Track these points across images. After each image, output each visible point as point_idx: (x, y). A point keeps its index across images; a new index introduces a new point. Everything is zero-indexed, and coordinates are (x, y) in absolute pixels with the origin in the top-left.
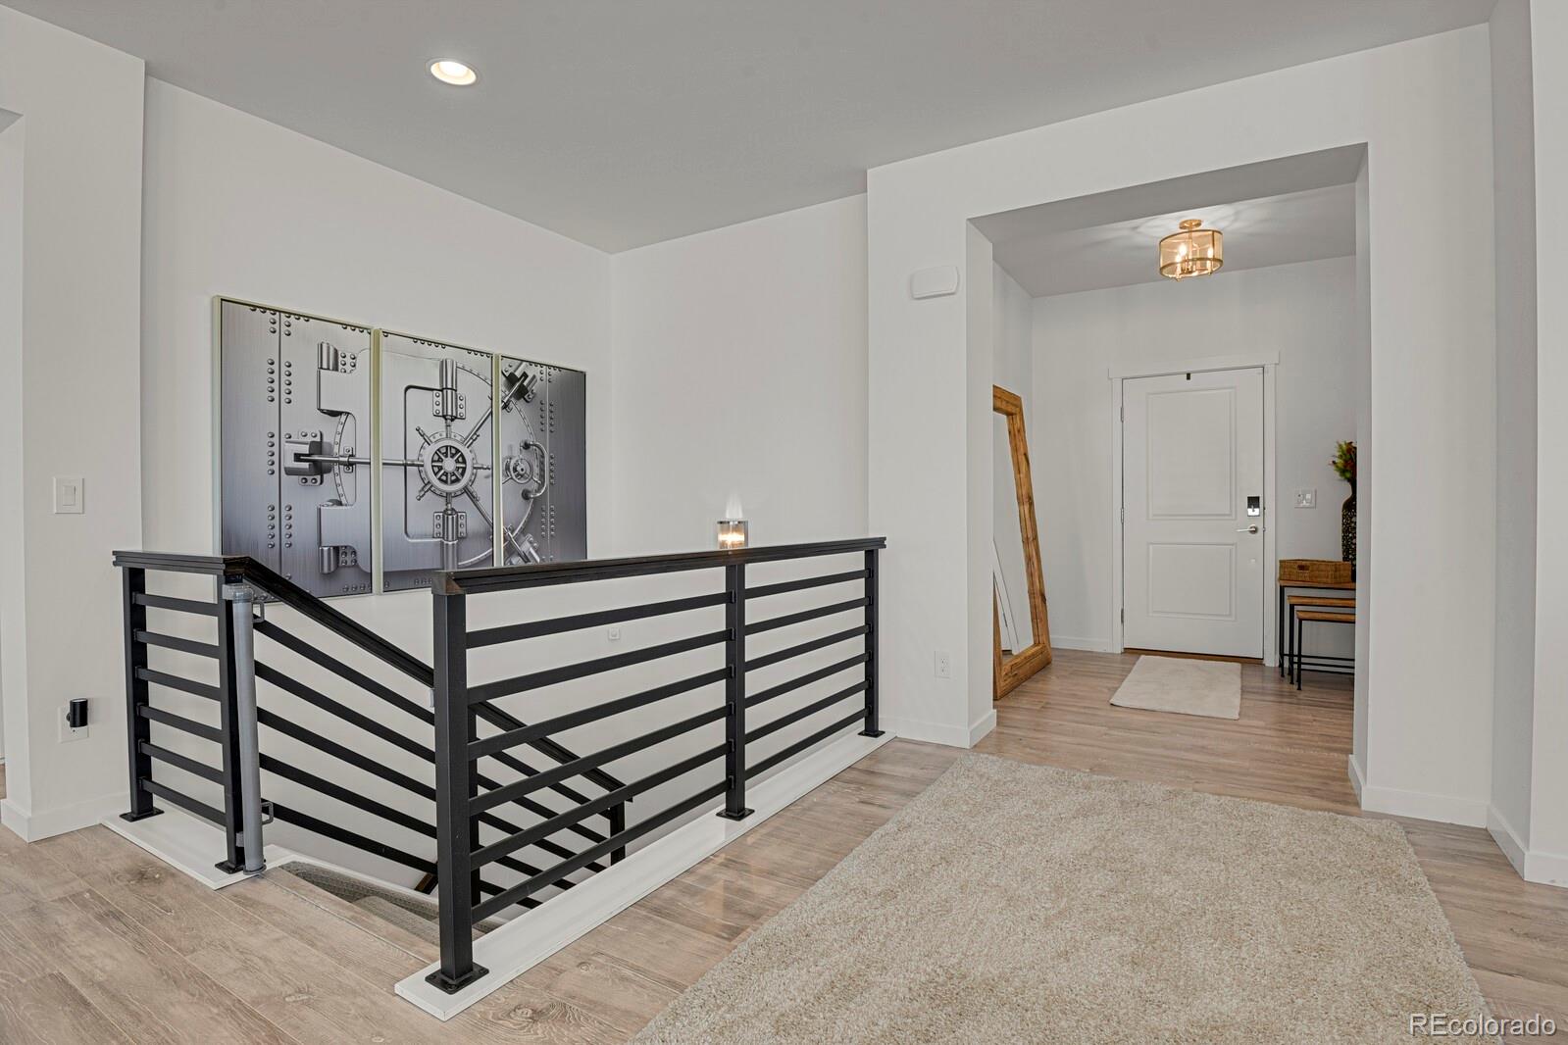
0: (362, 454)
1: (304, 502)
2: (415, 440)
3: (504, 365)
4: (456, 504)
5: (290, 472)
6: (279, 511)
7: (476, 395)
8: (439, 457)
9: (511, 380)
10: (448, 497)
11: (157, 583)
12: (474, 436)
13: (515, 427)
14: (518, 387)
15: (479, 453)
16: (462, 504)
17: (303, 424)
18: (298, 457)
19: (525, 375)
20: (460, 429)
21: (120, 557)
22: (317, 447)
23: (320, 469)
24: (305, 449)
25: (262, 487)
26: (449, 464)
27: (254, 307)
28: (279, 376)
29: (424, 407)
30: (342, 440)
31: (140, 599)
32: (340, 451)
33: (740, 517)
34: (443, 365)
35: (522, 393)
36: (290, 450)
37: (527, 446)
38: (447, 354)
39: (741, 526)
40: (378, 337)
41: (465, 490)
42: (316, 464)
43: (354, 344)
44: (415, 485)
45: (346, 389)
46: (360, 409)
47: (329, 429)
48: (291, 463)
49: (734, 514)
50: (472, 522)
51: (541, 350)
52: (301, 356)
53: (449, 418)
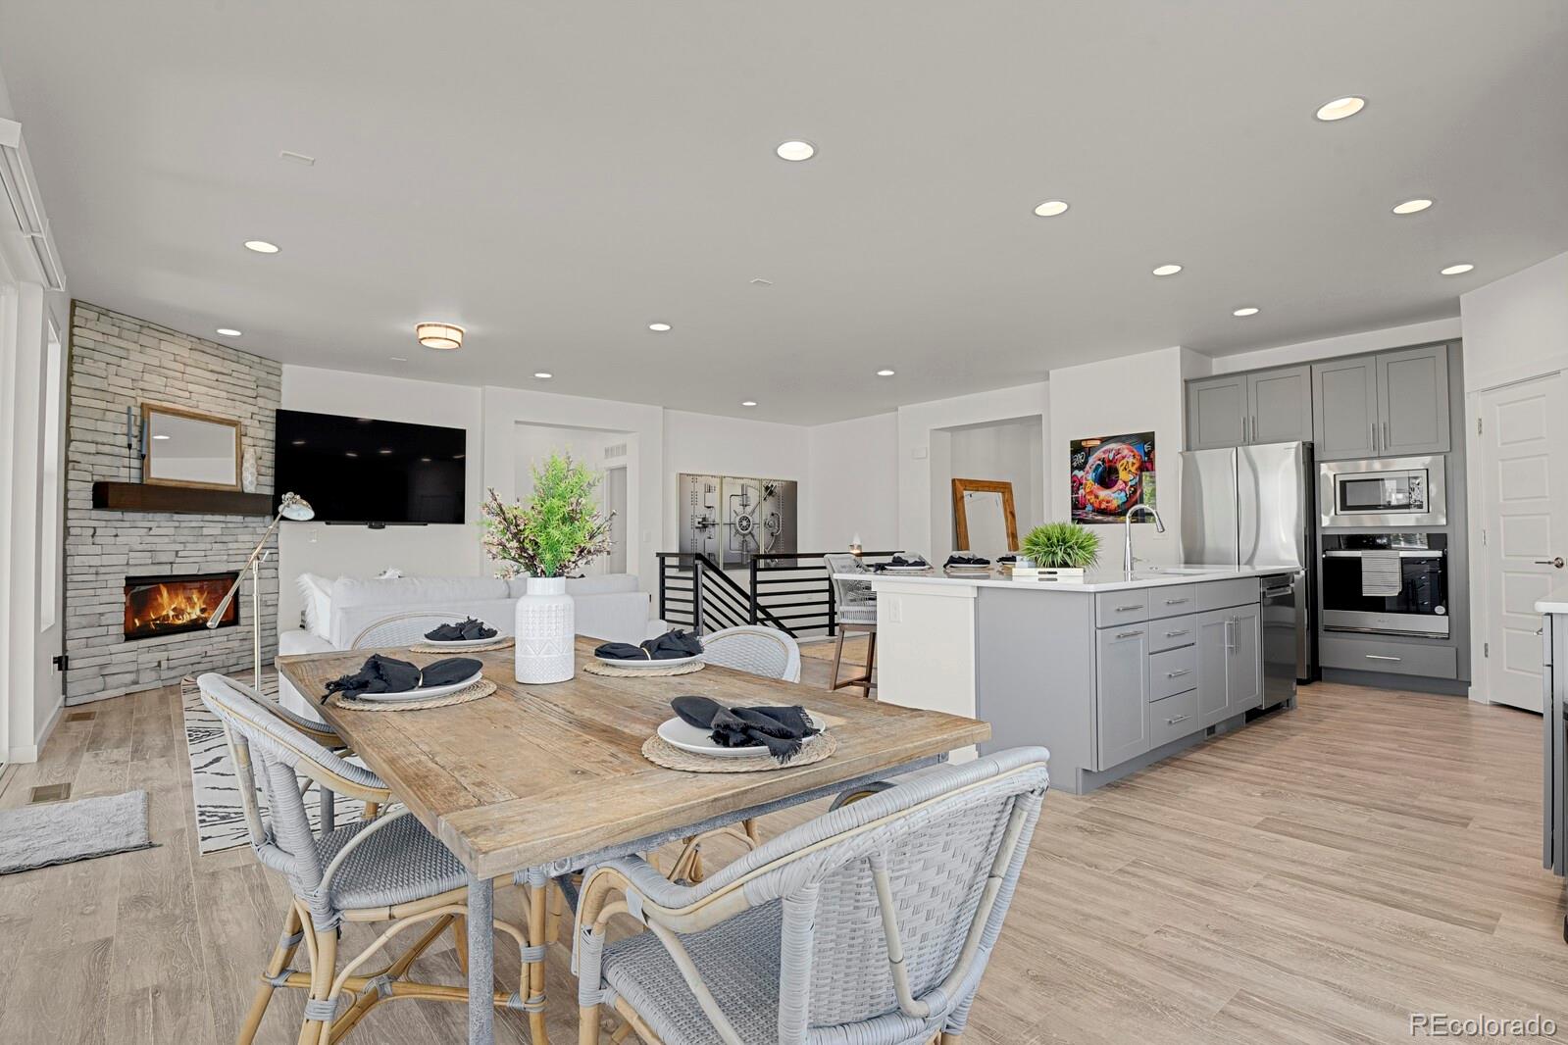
0: (717, 521)
1: (700, 537)
2: (733, 514)
3: (764, 483)
4: (747, 538)
5: (697, 528)
6: (694, 541)
7: (754, 496)
8: (741, 521)
9: (767, 488)
10: (744, 535)
11: (667, 560)
12: (753, 512)
13: (768, 507)
14: (770, 491)
15: (755, 518)
16: (749, 538)
17: (701, 511)
18: (699, 523)
19: (772, 486)
20: (749, 509)
21: (658, 554)
22: (704, 519)
23: (705, 526)
24: (700, 520)
25: (690, 533)
26: (745, 523)
27: (688, 475)
28: (694, 494)
29: (737, 501)
30: (713, 516)
31: (663, 565)
32: (710, 520)
33: (859, 543)
34: (743, 486)
35: (771, 493)
36: (697, 520)
37: (773, 515)
38: (742, 482)
39: (859, 547)
40: (722, 478)
41: (750, 533)
42: (704, 525)
43: (715, 482)
44: (734, 532)
45: (713, 499)
46: (717, 506)
47: (707, 513)
48: (697, 525)
49: (857, 542)
50: (752, 545)
51: (779, 475)
52: (700, 489)
53: (745, 506)
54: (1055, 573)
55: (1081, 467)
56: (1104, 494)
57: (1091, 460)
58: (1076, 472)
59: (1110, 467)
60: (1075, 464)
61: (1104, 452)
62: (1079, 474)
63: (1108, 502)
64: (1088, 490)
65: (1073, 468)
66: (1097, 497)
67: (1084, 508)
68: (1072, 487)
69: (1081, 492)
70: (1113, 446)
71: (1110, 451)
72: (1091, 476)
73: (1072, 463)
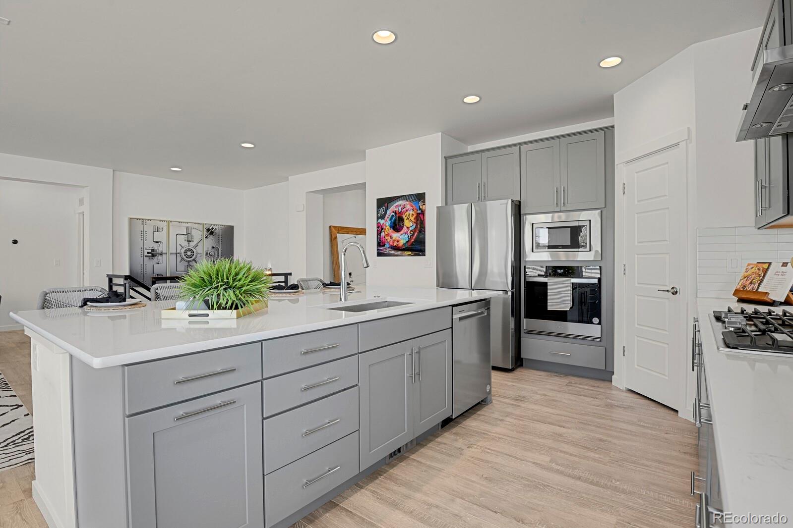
0: (164, 252)
1: (149, 263)
2: (179, 248)
3: (206, 226)
4: (191, 263)
5: (146, 256)
6: (143, 266)
7: (197, 235)
8: (186, 251)
9: (208, 230)
10: (189, 262)
11: (115, 281)
12: (197, 245)
13: (209, 243)
14: (211, 232)
15: (199, 250)
16: (193, 263)
17: (150, 245)
18: (148, 253)
19: (213, 228)
20: (192, 244)
21: (108, 275)
22: (153, 250)
23: (153, 256)
24: (150, 251)
25: (139, 260)
26: (189, 253)
27: (137, 219)
28: (144, 234)
29: (182, 238)
30: (159, 248)
31: (111, 284)
32: (159, 251)
33: (271, 267)
34: (187, 228)
35: (212, 233)
36: (146, 251)
37: (213, 247)
38: (187, 225)
39: (271, 269)
40: (169, 222)
41: (194, 260)
42: (153, 254)
43: (163, 225)
44: (179, 259)
45: (161, 236)
46: (164, 240)
47: (156, 246)
48: (146, 254)
49: (269, 266)
51: (219, 221)
52: (149, 229)
53: (189, 241)
54: (207, 315)
55: (383, 217)
56: (395, 235)
57: (388, 212)
58: (380, 220)
59: (399, 217)
60: (379, 215)
61: (396, 207)
62: (382, 221)
63: (398, 241)
64: (386, 233)
65: (378, 218)
66: (391, 238)
67: (384, 246)
68: (378, 231)
69: (383, 234)
70: (401, 202)
71: (399, 206)
72: (388, 223)
73: (378, 214)
